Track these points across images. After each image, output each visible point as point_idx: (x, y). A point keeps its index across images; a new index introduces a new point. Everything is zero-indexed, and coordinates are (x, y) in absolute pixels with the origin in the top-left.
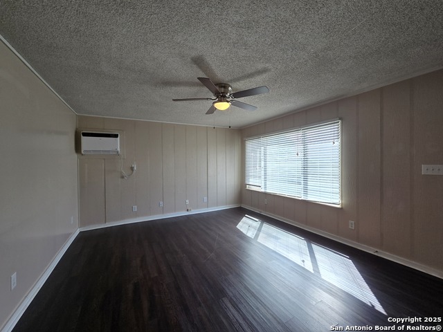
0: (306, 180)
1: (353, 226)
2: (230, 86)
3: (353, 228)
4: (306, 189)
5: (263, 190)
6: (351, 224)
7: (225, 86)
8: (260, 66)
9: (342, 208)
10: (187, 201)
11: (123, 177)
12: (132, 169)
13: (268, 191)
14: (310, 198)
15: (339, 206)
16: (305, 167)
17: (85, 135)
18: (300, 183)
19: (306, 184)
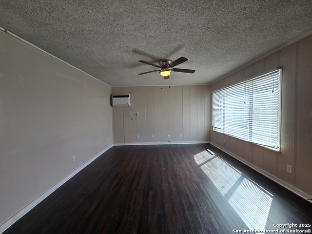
0: (251, 125)
1: (291, 170)
2: (169, 60)
3: (291, 172)
4: (251, 133)
5: (222, 132)
6: (289, 168)
7: (166, 61)
8: (175, 45)
9: (280, 152)
10: (169, 135)
11: (132, 119)
12: (137, 114)
13: (225, 133)
14: (254, 141)
15: (278, 150)
16: (251, 114)
17: (114, 97)
18: (246, 127)
19: (251, 128)
